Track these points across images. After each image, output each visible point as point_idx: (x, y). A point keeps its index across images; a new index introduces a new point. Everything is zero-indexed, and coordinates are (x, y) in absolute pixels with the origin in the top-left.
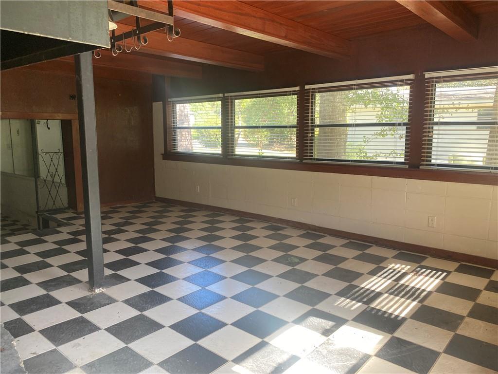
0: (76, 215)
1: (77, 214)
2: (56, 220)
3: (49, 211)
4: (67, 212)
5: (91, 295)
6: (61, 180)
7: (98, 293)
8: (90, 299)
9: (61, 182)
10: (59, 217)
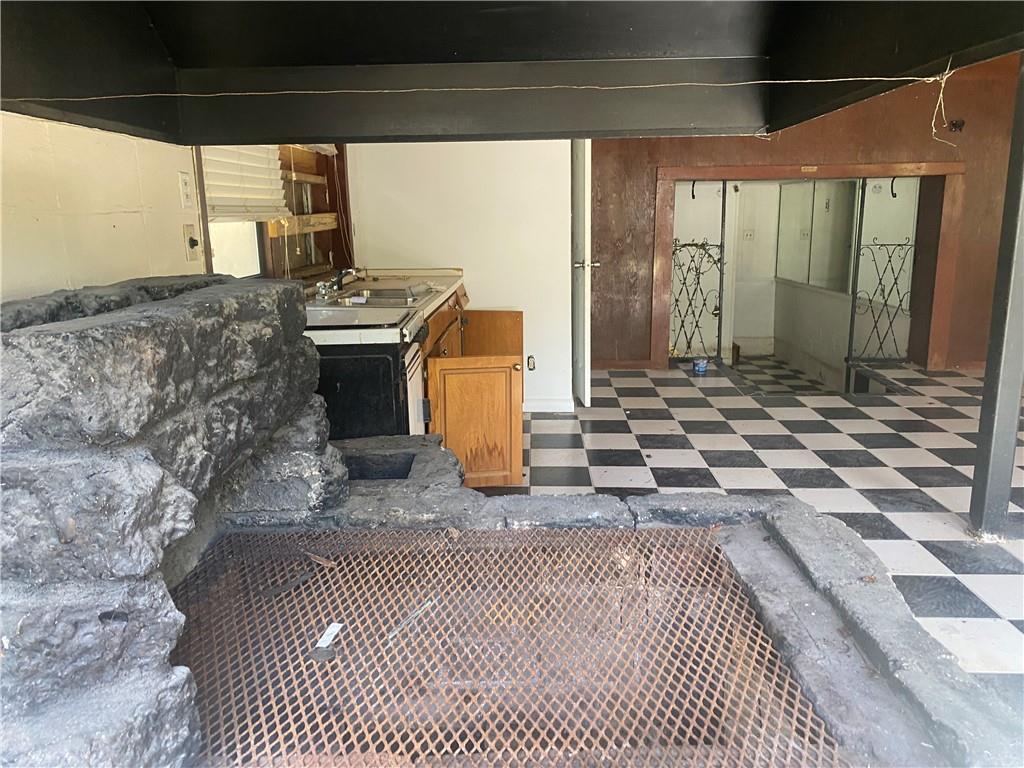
0: (924, 377)
1: (925, 375)
2: (883, 381)
3: (869, 360)
4: (905, 368)
5: (972, 542)
6: (901, 301)
7: (988, 545)
8: (970, 549)
9: (900, 305)
10: (890, 374)
